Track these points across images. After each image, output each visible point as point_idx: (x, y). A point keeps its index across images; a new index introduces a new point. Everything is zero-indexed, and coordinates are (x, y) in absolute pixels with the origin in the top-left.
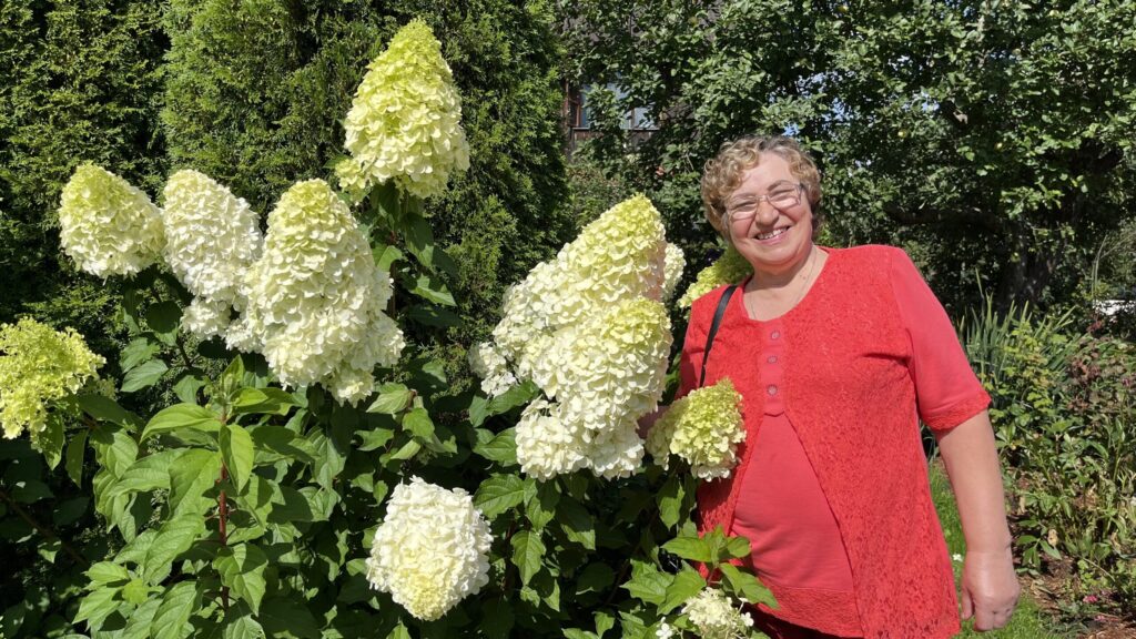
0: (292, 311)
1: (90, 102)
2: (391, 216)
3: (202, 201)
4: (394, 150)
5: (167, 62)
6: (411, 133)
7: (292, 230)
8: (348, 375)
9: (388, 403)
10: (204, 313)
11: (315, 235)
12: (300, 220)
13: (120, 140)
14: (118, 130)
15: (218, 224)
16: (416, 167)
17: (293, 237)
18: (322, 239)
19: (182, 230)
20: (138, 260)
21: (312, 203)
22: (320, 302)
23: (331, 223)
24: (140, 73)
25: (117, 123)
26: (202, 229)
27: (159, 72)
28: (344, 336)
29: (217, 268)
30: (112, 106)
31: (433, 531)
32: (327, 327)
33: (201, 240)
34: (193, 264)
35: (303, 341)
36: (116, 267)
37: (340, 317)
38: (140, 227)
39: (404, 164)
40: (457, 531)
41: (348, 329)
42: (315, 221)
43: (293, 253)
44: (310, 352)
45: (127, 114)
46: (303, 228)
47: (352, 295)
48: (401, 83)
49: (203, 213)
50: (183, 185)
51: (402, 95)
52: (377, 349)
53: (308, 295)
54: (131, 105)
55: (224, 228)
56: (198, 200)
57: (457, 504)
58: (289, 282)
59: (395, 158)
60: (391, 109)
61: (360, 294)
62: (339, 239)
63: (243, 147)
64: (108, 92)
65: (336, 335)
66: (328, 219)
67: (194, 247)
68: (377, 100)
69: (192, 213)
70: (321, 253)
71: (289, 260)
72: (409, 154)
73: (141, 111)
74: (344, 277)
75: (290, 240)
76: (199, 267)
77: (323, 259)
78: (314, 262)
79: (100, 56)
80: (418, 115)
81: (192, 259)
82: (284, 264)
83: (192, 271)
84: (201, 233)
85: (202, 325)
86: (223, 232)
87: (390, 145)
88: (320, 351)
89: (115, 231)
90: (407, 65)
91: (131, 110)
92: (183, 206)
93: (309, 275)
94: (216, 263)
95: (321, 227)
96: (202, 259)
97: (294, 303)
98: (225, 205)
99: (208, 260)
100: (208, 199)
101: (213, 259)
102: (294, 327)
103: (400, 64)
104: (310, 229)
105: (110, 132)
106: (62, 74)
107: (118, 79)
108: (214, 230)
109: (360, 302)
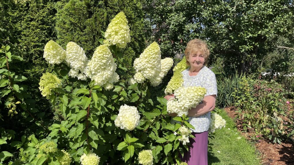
0: (99, 71)
1: (40, 25)
2: (114, 52)
3: (75, 48)
4: (117, 38)
5: (56, 16)
6: (120, 35)
7: (100, 55)
8: (108, 84)
9: (117, 90)
10: (74, 72)
11: (104, 56)
12: (102, 53)
13: (46, 33)
14: (45, 31)
15: (78, 53)
16: (121, 42)
17: (100, 56)
18: (106, 57)
19: (70, 54)
20: (60, 61)
21: (104, 49)
22: (104, 69)
23: (108, 53)
24: (50, 18)
25: (45, 29)
26: (75, 54)
27: (54, 18)
28: (109, 76)
29: (77, 62)
30: (44, 26)
31: (131, 114)
32: (106, 74)
33: (74, 57)
34: (72, 62)
35: (101, 77)
36: (56, 62)
37: (108, 72)
38: (61, 54)
39: (119, 41)
40: (135, 114)
41: (110, 75)
42: (105, 53)
43: (100, 59)
44: (102, 79)
45: (48, 28)
46: (102, 54)
47: (111, 68)
48: (118, 25)
49: (75, 51)
50: (71, 45)
51: (118, 27)
52: (114, 79)
53: (102, 68)
54: (48, 25)
55: (79, 54)
56: (74, 48)
57: (134, 109)
58: (99, 65)
59: (117, 40)
60: (116, 30)
61: (112, 68)
62: (109, 57)
63: (75, 36)
64: (43, 23)
65: (108, 75)
66: (107, 52)
67: (73, 58)
68: (113, 28)
69: (73, 51)
70: (106, 59)
71: (99, 61)
72: (120, 39)
73: (51, 27)
74: (109, 64)
75: (100, 57)
76: (74, 62)
77: (106, 61)
78: (104, 61)
79: (41, 14)
80: (122, 31)
81: (72, 61)
82: (98, 61)
83: (72, 63)
84: (75, 55)
85: (73, 74)
86: (79, 55)
87: (116, 37)
88: (104, 79)
89: (56, 55)
90: (120, 21)
91: (48, 27)
92: (71, 49)
93: (103, 64)
94: (77, 61)
95: (106, 54)
96: (74, 60)
97: (99, 69)
98: (79, 49)
99: (76, 61)
100: (76, 48)
101: (76, 60)
102: (99, 74)
103: (118, 21)
104: (104, 54)
105: (44, 32)
106: (33, 18)
107: (46, 20)
108: (77, 54)
109: (112, 69)
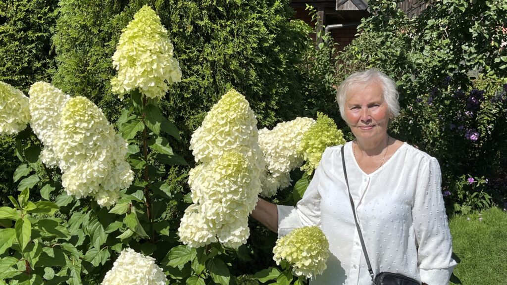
0: (71, 161)
1: (19, 31)
3: (45, 98)
4: (133, 75)
5: (60, 7)
6: (142, 66)
7: (67, 122)
8: (102, 193)
9: (119, 209)
10: (49, 154)
11: (78, 125)
12: (70, 117)
13: (34, 51)
14: (33, 45)
15: (53, 110)
16: (145, 83)
17: (68, 125)
18: (81, 127)
19: (36, 112)
20: (18, 127)
21: (77, 109)
22: (84, 157)
23: (86, 118)
24: (45, 14)
25: (32, 42)
26: (45, 112)
27: (56, 13)
28: (95, 174)
29: (53, 132)
30: (30, 33)
32: (87, 169)
33: (45, 118)
34: (42, 130)
35: (77, 176)
36: (7, 130)
37: (94, 164)
38: (18, 111)
39: (138, 82)
41: (98, 171)
42: (78, 118)
43: (68, 133)
44: (80, 181)
45: (38, 37)
46: (72, 121)
47: (99, 153)
48: (137, 40)
49: (46, 104)
50: (36, 91)
51: (137, 46)
52: (117, 180)
53: (77, 153)
54: (40, 31)
55: (57, 111)
56: (43, 97)
58: (67, 147)
59: (133, 79)
60: (131, 54)
61: (104, 153)
62: (90, 126)
64: (28, 26)
65: (91, 174)
67: (42, 121)
68: (126, 48)
69: (40, 104)
70: (81, 133)
71: (67, 136)
72: (142, 76)
73: (45, 35)
74: (95, 145)
75: (67, 127)
76: (45, 131)
77: (82, 136)
78: (78, 138)
79: (25, 6)
80: (145, 57)
81: (42, 127)
82: (65, 139)
83: (42, 133)
84: (45, 115)
85: (48, 160)
86: (56, 114)
87: (130, 72)
88: (85, 181)
89: (6, 113)
90: (139, 31)
91: (39, 34)
92: (36, 101)
93: (76, 144)
94: (53, 129)
95: (81, 121)
96: (46, 127)
97: (72, 156)
98: (57, 100)
99: (49, 128)
100: (48, 97)
101: (51, 127)
102: (73, 168)
103: (136, 30)
104: (76, 122)
105: (29, 47)
106: (5, 17)
107: (33, 18)
108: (51, 113)
109: (104, 157)
